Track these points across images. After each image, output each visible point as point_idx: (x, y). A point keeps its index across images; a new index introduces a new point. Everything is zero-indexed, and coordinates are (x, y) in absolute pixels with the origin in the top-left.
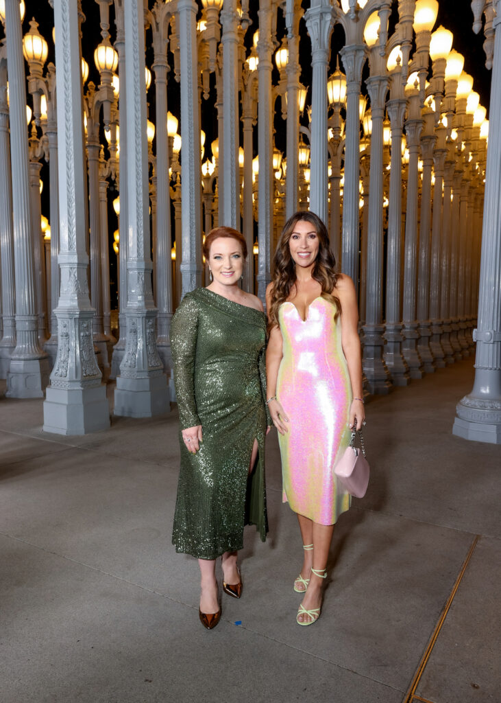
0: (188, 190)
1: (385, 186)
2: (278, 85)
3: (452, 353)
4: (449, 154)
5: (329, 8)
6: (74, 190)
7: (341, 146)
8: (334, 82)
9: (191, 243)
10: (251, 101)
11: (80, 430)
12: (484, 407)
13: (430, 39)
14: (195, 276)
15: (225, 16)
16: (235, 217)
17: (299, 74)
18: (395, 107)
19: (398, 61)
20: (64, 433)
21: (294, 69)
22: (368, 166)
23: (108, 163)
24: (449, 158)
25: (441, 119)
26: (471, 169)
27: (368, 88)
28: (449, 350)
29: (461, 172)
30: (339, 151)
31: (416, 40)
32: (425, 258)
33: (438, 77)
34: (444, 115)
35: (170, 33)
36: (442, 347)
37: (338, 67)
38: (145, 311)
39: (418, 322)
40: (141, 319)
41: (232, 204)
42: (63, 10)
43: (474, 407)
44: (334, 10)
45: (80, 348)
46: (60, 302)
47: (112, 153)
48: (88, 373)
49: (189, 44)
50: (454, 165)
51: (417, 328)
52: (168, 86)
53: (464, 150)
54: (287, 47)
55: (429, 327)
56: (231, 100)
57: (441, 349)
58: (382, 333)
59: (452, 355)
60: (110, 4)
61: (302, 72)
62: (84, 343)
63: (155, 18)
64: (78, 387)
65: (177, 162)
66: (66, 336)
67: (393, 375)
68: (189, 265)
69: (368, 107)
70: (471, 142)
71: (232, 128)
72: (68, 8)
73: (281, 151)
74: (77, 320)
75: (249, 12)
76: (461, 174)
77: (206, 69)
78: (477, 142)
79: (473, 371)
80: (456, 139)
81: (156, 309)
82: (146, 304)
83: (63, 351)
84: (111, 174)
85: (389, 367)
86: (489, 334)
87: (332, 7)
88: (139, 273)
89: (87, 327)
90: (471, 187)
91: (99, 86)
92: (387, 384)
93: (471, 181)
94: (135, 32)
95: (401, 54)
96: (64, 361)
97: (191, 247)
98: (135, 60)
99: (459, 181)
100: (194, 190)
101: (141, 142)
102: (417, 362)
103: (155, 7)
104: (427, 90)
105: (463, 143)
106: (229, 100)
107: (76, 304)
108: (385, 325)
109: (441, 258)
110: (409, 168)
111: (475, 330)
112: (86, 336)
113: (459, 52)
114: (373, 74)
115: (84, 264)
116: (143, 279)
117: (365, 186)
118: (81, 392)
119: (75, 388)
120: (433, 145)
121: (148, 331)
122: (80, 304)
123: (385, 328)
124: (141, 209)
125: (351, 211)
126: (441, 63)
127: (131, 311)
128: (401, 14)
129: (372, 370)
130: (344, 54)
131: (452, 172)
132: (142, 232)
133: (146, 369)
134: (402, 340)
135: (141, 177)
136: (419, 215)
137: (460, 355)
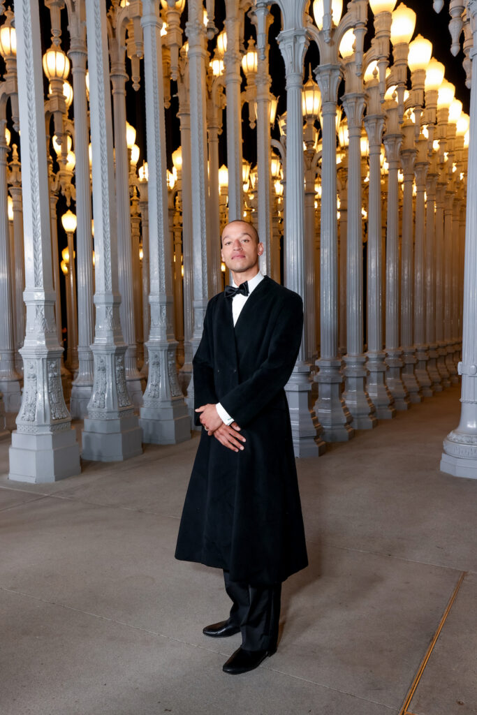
0: (156, 216)
1: (363, 199)
2: (245, 90)
3: (440, 380)
4: (431, 167)
5: (303, 31)
6: (40, 224)
7: (315, 159)
8: (307, 92)
9: (160, 273)
10: (216, 110)
11: (50, 476)
12: (471, 443)
13: (408, 51)
14: (165, 307)
15: (190, 29)
16: (205, 243)
17: (269, 85)
18: (372, 123)
19: (375, 74)
20: (32, 481)
21: (264, 80)
22: (345, 179)
23: (57, 176)
24: (431, 171)
25: (422, 130)
26: (455, 180)
27: (344, 104)
28: (436, 377)
29: (444, 184)
30: (314, 165)
31: (393, 52)
32: (408, 279)
33: (417, 89)
34: (425, 127)
35: (127, 37)
36: (429, 374)
37: (310, 77)
38: (114, 347)
39: (402, 348)
40: (110, 356)
41: (202, 229)
42: (26, 36)
43: (461, 442)
44: (307, 33)
45: (48, 390)
46: (25, 341)
47: (61, 165)
48: (57, 416)
49: (154, 62)
50: (436, 178)
51: (401, 356)
52: (126, 97)
53: (448, 161)
54: (254, 50)
55: (414, 354)
56: (199, 118)
57: (427, 377)
58: (364, 364)
59: (440, 383)
60: (62, 8)
61: (272, 83)
62: (52, 385)
63: (111, 23)
64: (47, 431)
65: (135, 175)
66: (33, 378)
67: (377, 408)
68: (158, 296)
69: (343, 116)
70: (455, 153)
71: (200, 148)
72: (31, 34)
73: (250, 162)
74: (45, 360)
75: (214, 21)
76: (445, 186)
77: (166, 75)
78: (461, 152)
79: (460, 404)
80: (439, 151)
81: (125, 345)
82: (116, 340)
83: (30, 393)
84: (61, 189)
85: (372, 399)
86: (473, 367)
87: (306, 30)
88: (107, 307)
89: (56, 367)
90: (456, 199)
91: (48, 96)
92: (371, 418)
93: (454, 192)
94: (98, 53)
95: (378, 69)
96: (31, 405)
97: (160, 277)
98: (99, 82)
99: (444, 194)
100: (162, 216)
101: (107, 169)
102: (402, 392)
103: (111, 11)
104: (405, 103)
105: (446, 154)
106: (196, 118)
107: (44, 343)
108: (366, 353)
109: (424, 277)
110: (389, 179)
111: (460, 363)
112: (55, 377)
113: (438, 61)
114: (349, 91)
115: (51, 302)
116: (112, 314)
117: (343, 201)
118: (51, 436)
119: (44, 433)
120: (414, 159)
121: (118, 368)
122: (47, 343)
123: (367, 359)
124: (109, 240)
125: (329, 237)
126: (420, 74)
127: (100, 348)
128: (377, 28)
129: (355, 403)
130: (319, 73)
131: (435, 186)
132: (110, 264)
133: (117, 409)
134: (385, 369)
135: (108, 206)
136: (401, 228)
137: (449, 382)
